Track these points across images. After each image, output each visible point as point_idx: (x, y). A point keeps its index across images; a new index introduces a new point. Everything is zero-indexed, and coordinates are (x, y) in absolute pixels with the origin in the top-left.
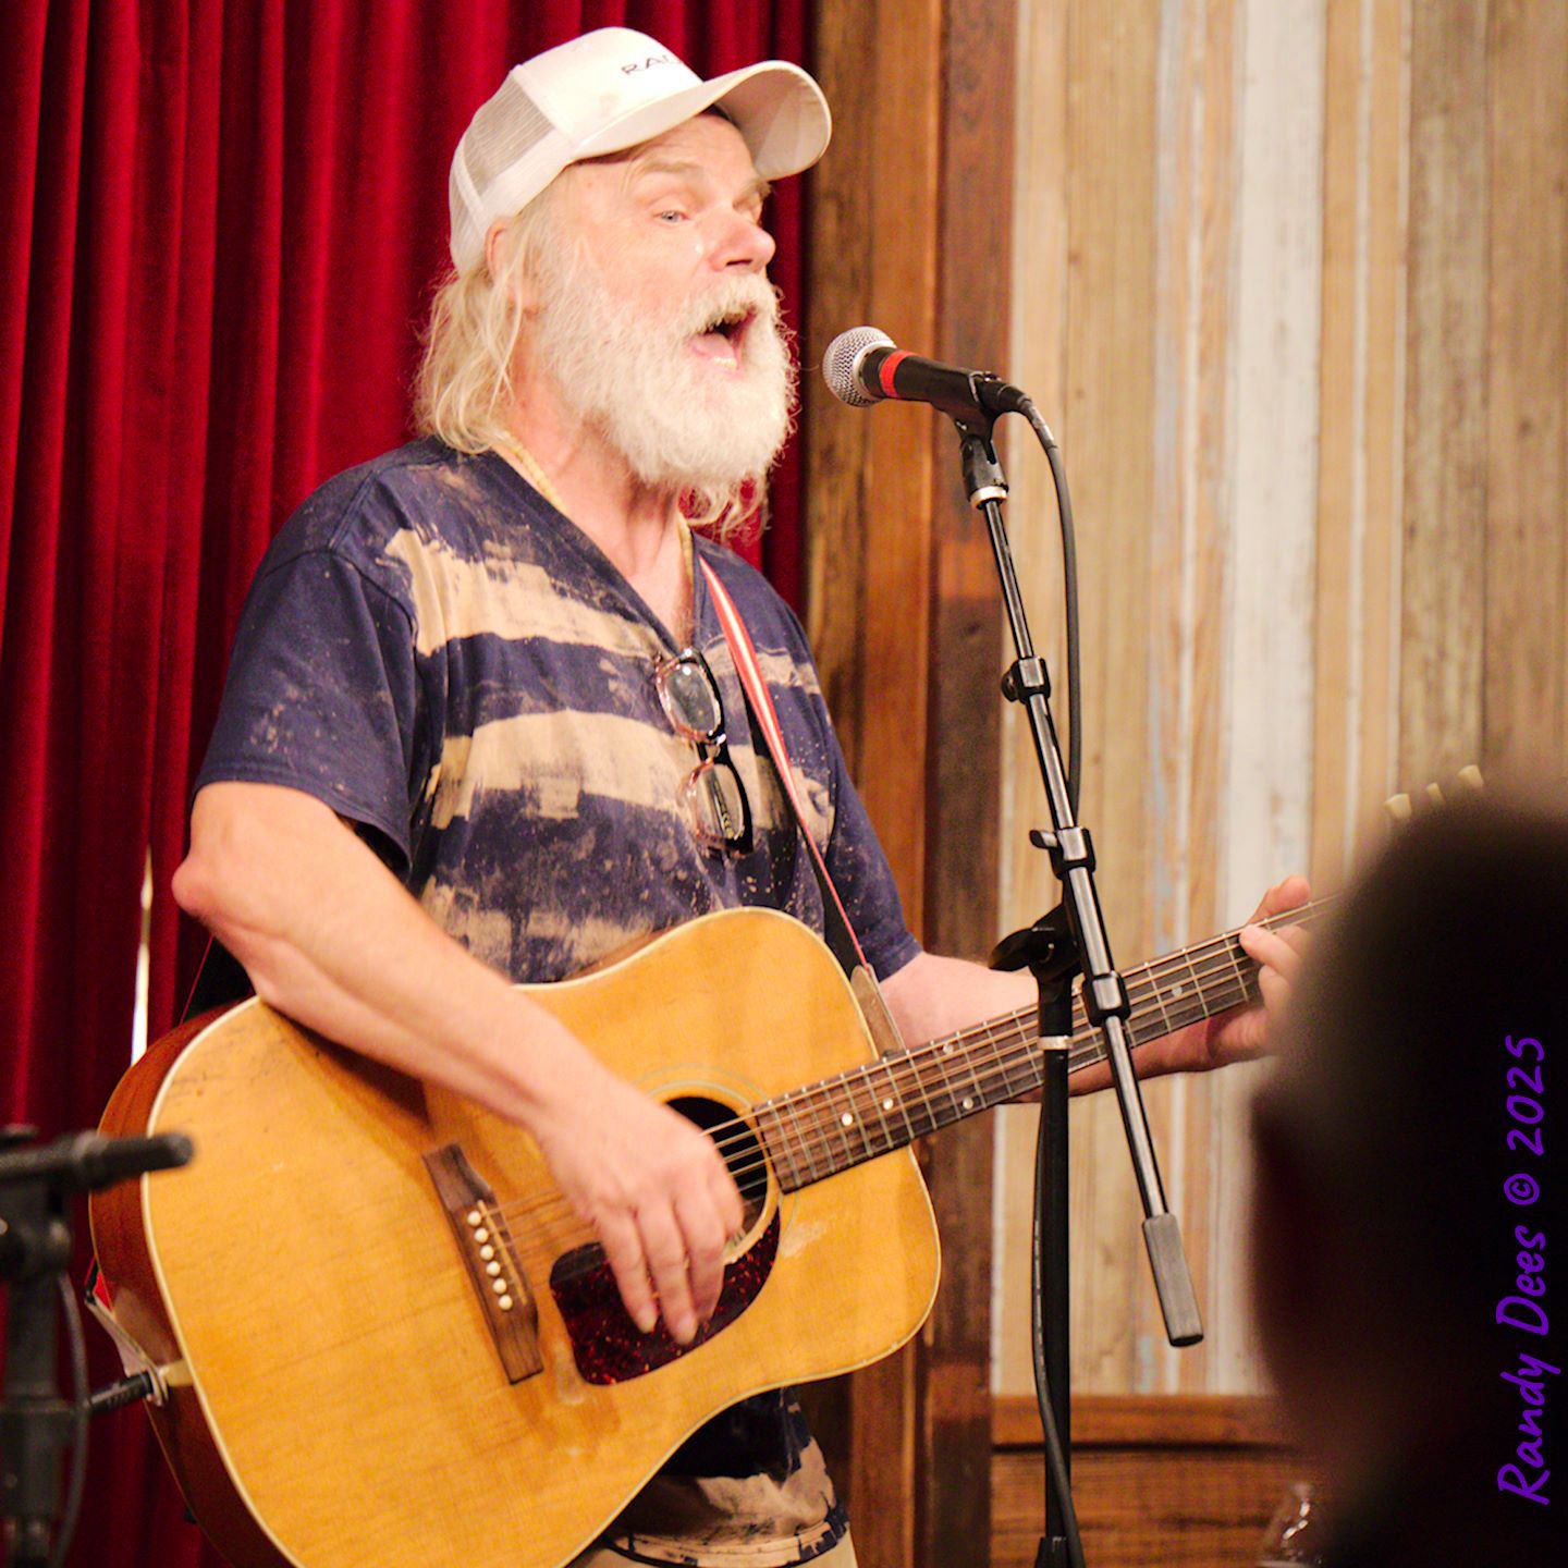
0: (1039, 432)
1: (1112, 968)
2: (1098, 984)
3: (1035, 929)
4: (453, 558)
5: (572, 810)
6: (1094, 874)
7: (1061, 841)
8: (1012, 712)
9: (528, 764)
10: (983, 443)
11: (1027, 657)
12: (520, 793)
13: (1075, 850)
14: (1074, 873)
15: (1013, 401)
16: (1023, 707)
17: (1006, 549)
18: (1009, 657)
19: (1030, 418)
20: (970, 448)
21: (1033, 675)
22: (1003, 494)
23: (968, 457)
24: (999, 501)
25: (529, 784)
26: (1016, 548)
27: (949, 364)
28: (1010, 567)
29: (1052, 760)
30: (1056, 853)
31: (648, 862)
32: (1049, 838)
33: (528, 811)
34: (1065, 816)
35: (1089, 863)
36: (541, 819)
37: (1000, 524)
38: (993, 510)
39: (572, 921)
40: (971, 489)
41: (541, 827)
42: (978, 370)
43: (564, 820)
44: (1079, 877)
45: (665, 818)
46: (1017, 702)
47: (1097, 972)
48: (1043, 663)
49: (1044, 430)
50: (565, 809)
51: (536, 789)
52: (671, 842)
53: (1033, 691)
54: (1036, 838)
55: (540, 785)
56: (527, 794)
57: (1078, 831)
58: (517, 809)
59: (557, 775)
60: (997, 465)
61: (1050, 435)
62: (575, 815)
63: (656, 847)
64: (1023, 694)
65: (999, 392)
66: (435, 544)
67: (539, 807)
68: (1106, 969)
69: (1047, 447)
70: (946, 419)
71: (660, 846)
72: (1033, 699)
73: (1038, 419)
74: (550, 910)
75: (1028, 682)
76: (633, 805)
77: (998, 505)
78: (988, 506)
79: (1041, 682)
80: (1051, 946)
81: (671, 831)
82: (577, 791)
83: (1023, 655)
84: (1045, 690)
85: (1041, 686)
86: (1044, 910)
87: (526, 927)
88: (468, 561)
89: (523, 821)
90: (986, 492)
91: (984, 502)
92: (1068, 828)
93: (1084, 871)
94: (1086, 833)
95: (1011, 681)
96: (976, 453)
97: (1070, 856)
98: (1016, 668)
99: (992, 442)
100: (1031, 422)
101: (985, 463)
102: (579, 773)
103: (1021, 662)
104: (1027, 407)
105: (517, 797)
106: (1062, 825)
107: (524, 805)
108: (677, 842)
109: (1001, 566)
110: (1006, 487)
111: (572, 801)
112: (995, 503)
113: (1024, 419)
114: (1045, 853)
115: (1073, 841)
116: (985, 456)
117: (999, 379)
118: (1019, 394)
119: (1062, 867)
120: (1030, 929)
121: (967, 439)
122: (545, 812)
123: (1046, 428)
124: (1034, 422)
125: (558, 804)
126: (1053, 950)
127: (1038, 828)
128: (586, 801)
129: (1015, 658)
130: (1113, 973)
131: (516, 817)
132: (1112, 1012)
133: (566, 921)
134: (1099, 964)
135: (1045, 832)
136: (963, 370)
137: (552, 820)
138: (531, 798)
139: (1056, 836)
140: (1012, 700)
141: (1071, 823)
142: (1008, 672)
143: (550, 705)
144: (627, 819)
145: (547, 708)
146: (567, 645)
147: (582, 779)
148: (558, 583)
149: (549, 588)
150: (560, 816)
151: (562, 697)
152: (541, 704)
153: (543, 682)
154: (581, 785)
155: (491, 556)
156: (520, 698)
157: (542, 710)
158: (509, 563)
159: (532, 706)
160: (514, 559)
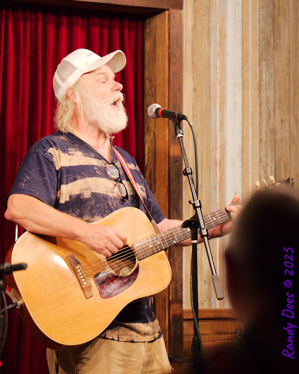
0: (189, 124)
2: (202, 230)
3: (190, 220)
4: (61, 152)
6: (201, 209)
7: (195, 203)
8: (184, 178)
9: (80, 189)
10: (178, 126)
11: (188, 167)
13: (198, 204)
14: (197, 209)
15: (184, 118)
16: (187, 177)
17: (183, 146)
18: (184, 167)
21: (189, 170)
22: (183, 136)
23: (175, 129)
24: (182, 137)
25: (81, 192)
26: (185, 146)
27: (171, 111)
28: (184, 150)
29: (193, 187)
30: (194, 205)
31: (106, 205)
32: (192, 202)
34: (196, 198)
35: (200, 207)
36: (85, 198)
37: (182, 141)
38: (181, 139)
40: (176, 135)
41: (84, 200)
42: (177, 112)
43: (89, 198)
44: (198, 209)
46: (186, 176)
47: (202, 228)
48: (191, 168)
50: (89, 196)
53: (189, 174)
54: (190, 202)
55: (84, 192)
56: (81, 194)
57: (198, 201)
59: (86, 190)
60: (181, 130)
61: (191, 124)
62: (91, 197)
64: (187, 174)
65: (181, 116)
67: (84, 196)
68: (204, 227)
69: (191, 126)
70: (171, 121)
72: (189, 175)
74: (88, 215)
75: (188, 172)
76: (102, 194)
78: (180, 138)
79: (190, 172)
80: (193, 223)
82: (90, 192)
83: (187, 167)
84: (191, 173)
86: (192, 216)
89: (81, 199)
90: (179, 135)
91: (179, 137)
92: (196, 200)
93: (199, 208)
94: (199, 201)
95: (185, 172)
96: (177, 128)
97: (197, 205)
98: (185, 169)
99: (180, 125)
101: (179, 130)
102: (91, 188)
103: (187, 168)
104: (187, 119)
105: (79, 195)
106: (195, 199)
107: (81, 196)
109: (182, 150)
110: (183, 134)
111: (90, 194)
112: (181, 138)
113: (186, 121)
114: (192, 205)
115: (197, 202)
116: (179, 128)
117: (181, 114)
118: (185, 116)
119: (195, 208)
120: (189, 220)
121: (175, 125)
122: (85, 197)
124: (188, 122)
125: (87, 195)
127: (190, 200)
128: (93, 194)
129: (186, 167)
130: (205, 228)
132: (205, 236)
133: (91, 217)
134: (203, 226)
135: (192, 201)
136: (174, 112)
138: (82, 195)
139: (194, 201)
140: (185, 175)
141: (197, 199)
142: (184, 170)
143: (84, 177)
144: (101, 197)
145: (83, 178)
146: (87, 165)
147: (91, 190)
148: (84, 154)
149: (82, 155)
150: (88, 197)
151: (86, 175)
152: (82, 177)
153: (82, 173)
154: (91, 191)
155: (70, 151)
156: (77, 177)
157: (82, 179)
158: (74, 152)
159: (80, 178)
160: (75, 151)
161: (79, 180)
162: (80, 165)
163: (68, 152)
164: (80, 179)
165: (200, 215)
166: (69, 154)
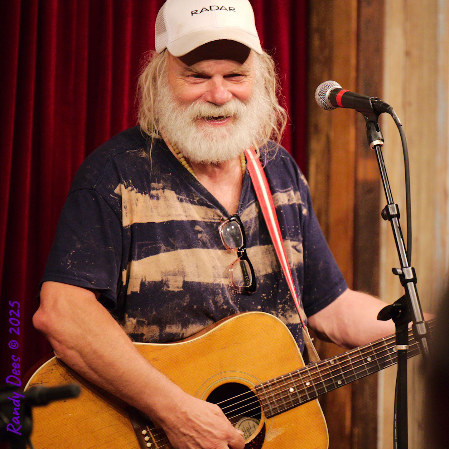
0: (395, 120)
1: (424, 320)
2: (418, 326)
3: (394, 305)
4: (136, 193)
5: (181, 288)
6: (416, 285)
7: (404, 272)
8: (385, 224)
9: (164, 271)
10: (374, 124)
11: (391, 204)
12: (161, 282)
13: (409, 275)
14: (409, 284)
15: (386, 108)
16: (390, 222)
17: (383, 163)
18: (384, 204)
19: (392, 115)
20: (370, 126)
21: (393, 210)
22: (382, 143)
23: (369, 129)
24: (380, 146)
25: (164, 278)
26: (387, 163)
27: (361, 94)
28: (385, 170)
29: (400, 242)
30: (402, 276)
31: (212, 304)
32: (399, 271)
33: (165, 288)
34: (406, 263)
35: (414, 280)
36: (170, 291)
37: (381, 154)
38: (378, 149)
39: (183, 327)
40: (371, 141)
41: (169, 294)
42: (372, 97)
43: (178, 291)
44: (411, 285)
45: (218, 287)
46: (387, 220)
47: (418, 321)
48: (397, 206)
49: (397, 119)
50: (178, 287)
51: (167, 281)
52: (220, 296)
53: (393, 216)
54: (394, 271)
55: (169, 279)
56: (164, 282)
57: (410, 268)
58: (160, 288)
59: (175, 275)
60: (380, 132)
61: (400, 121)
62: (182, 290)
63: (215, 298)
64: (389, 217)
65: (380, 105)
66: (130, 188)
67: (168, 287)
68: (421, 320)
69: (399, 125)
70: (360, 115)
71: (216, 298)
72: (393, 219)
73: (395, 115)
74: (174, 324)
75: (392, 213)
76: (205, 283)
77: (380, 147)
78: (376, 147)
79: (396, 213)
80: (400, 311)
81: (220, 291)
82: (182, 280)
83: (390, 203)
84: (398, 216)
85: (396, 214)
86: (397, 298)
87: (165, 329)
88: (142, 194)
89: (163, 292)
90: (376, 142)
91: (375, 146)
92: (406, 267)
93: (412, 283)
94: (413, 269)
95: (385, 212)
96: (372, 127)
97: (407, 277)
98: (387, 208)
99: (378, 123)
100: (392, 116)
101: (375, 131)
102: (183, 273)
103: (389, 205)
104: (391, 110)
105: (160, 283)
106: (404, 266)
107: (163, 287)
108: (223, 295)
109: (381, 169)
110: (383, 140)
111: (181, 284)
112: (379, 146)
113: (390, 115)
114: (398, 277)
115: (408, 272)
116: (375, 129)
117: (380, 100)
118: (388, 106)
119: (404, 282)
121: (369, 122)
122: (171, 289)
123: (398, 118)
124: (393, 116)
125: (176, 286)
126: (401, 312)
127: (395, 267)
128: (185, 284)
129: (386, 204)
130: (424, 321)
131: (160, 291)
132: (423, 336)
133: (180, 327)
134: (418, 318)
135: (398, 269)
136: (367, 97)
137: (173, 291)
138: (165, 284)
139: (402, 270)
140: (385, 219)
141: (408, 266)
142: (384, 210)
143: (172, 248)
144: (202, 289)
145: (171, 250)
146: (183, 221)
147: (184, 276)
148: (180, 197)
149: (176, 199)
150: (176, 290)
151: (177, 245)
152: (169, 248)
153: (170, 239)
154: (184, 278)
155: (154, 189)
156: (161, 247)
157: (169, 251)
158: (161, 191)
159: (165, 249)
160: (163, 189)
161: (163, 252)
162: (168, 222)
163: (150, 191)
164: (165, 251)
165: (413, 296)
166: (152, 197)
